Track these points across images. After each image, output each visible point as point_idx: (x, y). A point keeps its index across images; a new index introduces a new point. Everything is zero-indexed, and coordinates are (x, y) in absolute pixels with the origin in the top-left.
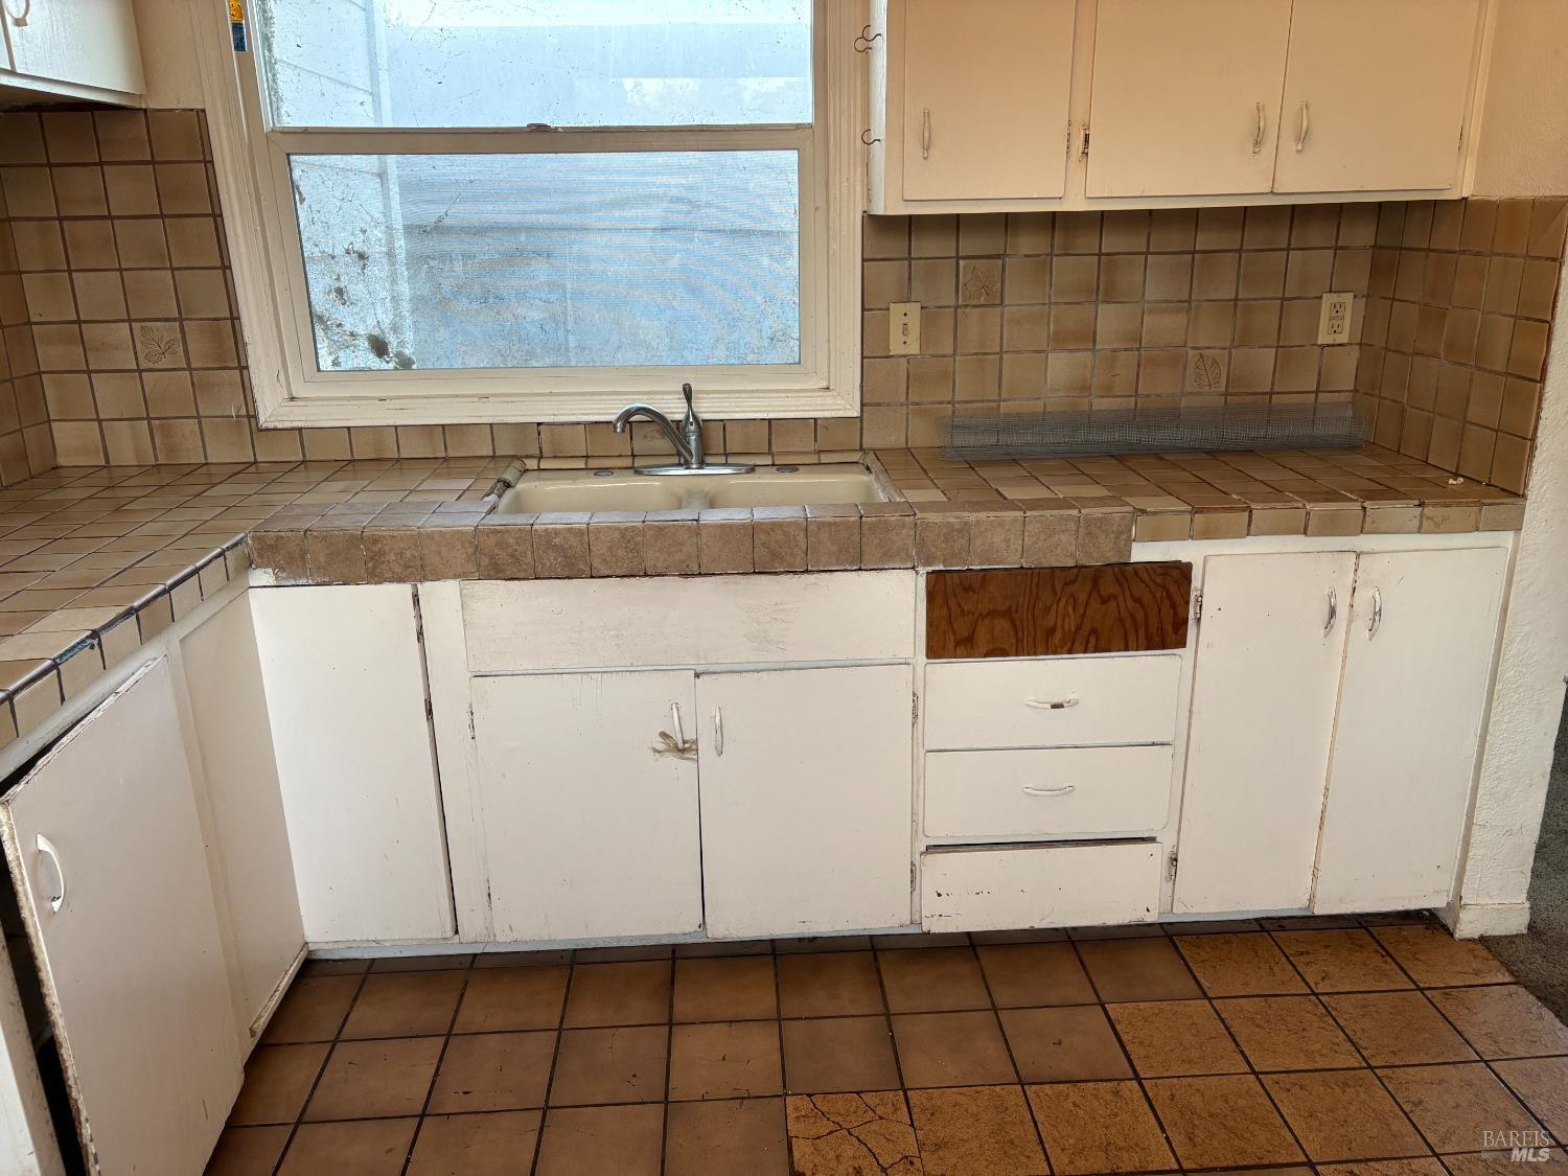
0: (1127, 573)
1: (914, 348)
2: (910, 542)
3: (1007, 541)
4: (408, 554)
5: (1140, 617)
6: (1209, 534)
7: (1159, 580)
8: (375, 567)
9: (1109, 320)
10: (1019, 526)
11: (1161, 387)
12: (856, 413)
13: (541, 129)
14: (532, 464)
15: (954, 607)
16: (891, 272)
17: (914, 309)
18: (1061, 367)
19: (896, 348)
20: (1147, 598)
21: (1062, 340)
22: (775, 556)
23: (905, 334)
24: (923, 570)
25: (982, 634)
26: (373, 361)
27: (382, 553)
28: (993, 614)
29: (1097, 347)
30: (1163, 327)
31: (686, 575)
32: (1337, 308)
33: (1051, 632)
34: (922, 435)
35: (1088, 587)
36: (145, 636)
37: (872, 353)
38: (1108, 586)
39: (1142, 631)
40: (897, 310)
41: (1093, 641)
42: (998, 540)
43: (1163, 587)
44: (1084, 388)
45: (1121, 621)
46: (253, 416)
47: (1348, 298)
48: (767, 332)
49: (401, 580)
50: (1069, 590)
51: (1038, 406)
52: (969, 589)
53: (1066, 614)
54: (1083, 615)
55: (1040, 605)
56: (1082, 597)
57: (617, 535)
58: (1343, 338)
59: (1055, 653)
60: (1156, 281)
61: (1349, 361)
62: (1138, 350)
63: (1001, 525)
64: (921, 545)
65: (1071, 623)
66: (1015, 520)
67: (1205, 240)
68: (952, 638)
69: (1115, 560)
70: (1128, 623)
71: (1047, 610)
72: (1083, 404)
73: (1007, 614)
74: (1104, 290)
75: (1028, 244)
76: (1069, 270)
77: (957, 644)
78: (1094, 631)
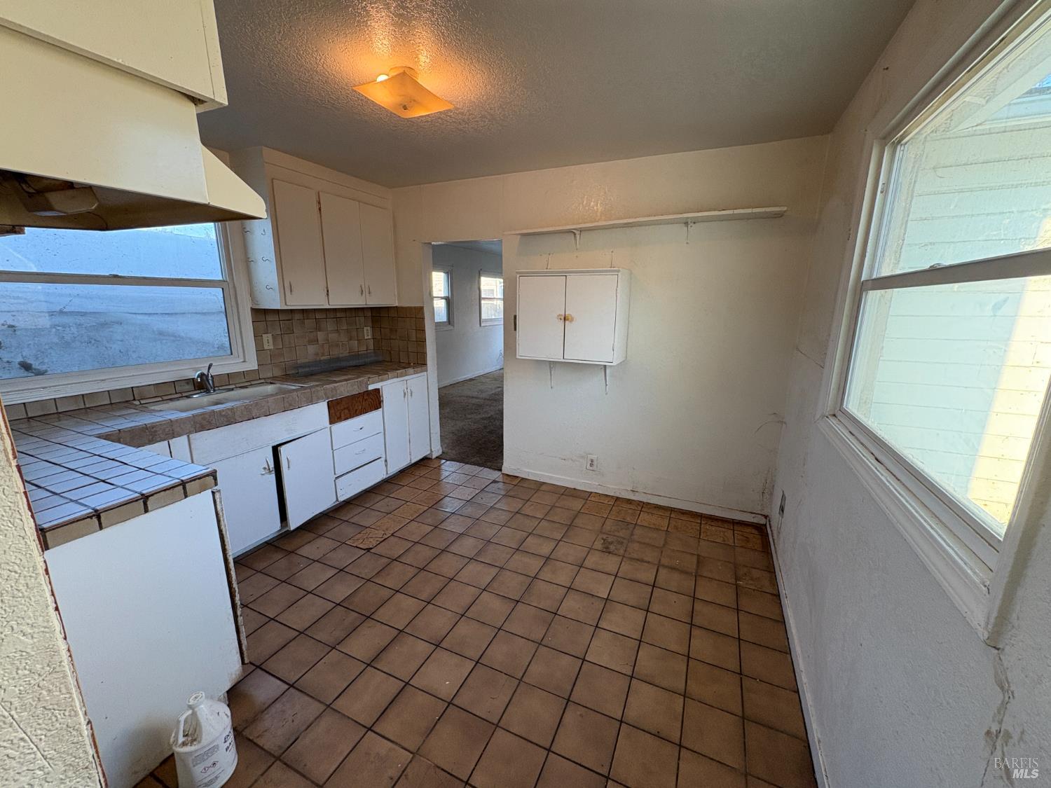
0: (368, 393)
1: (272, 347)
2: (323, 394)
3: (344, 390)
4: (167, 430)
5: (372, 403)
6: (382, 381)
7: (374, 393)
8: (152, 438)
9: (321, 336)
10: (346, 386)
11: (336, 352)
12: (257, 368)
15: (335, 409)
16: (262, 325)
17: (270, 335)
18: (312, 349)
19: (266, 347)
20: (374, 398)
21: (311, 342)
23: (268, 343)
24: (326, 401)
25: (343, 415)
27: (156, 431)
28: (344, 409)
29: (319, 343)
30: (333, 336)
31: (266, 416)
32: (367, 330)
33: (356, 410)
34: (278, 373)
35: (362, 398)
37: (260, 350)
38: (365, 397)
40: (265, 336)
41: (364, 410)
42: (342, 390)
43: (376, 395)
44: (317, 354)
45: (369, 405)
47: (369, 328)
50: (358, 399)
51: (307, 360)
52: (338, 404)
54: (361, 405)
55: (353, 405)
56: (361, 400)
57: (243, 407)
58: (370, 337)
60: (330, 325)
61: (371, 342)
62: (329, 343)
63: (342, 386)
64: (325, 394)
65: (360, 408)
66: (345, 384)
67: (339, 315)
68: (335, 418)
69: (366, 390)
71: (355, 406)
72: (318, 359)
73: (347, 408)
74: (318, 329)
75: (297, 316)
76: (309, 323)
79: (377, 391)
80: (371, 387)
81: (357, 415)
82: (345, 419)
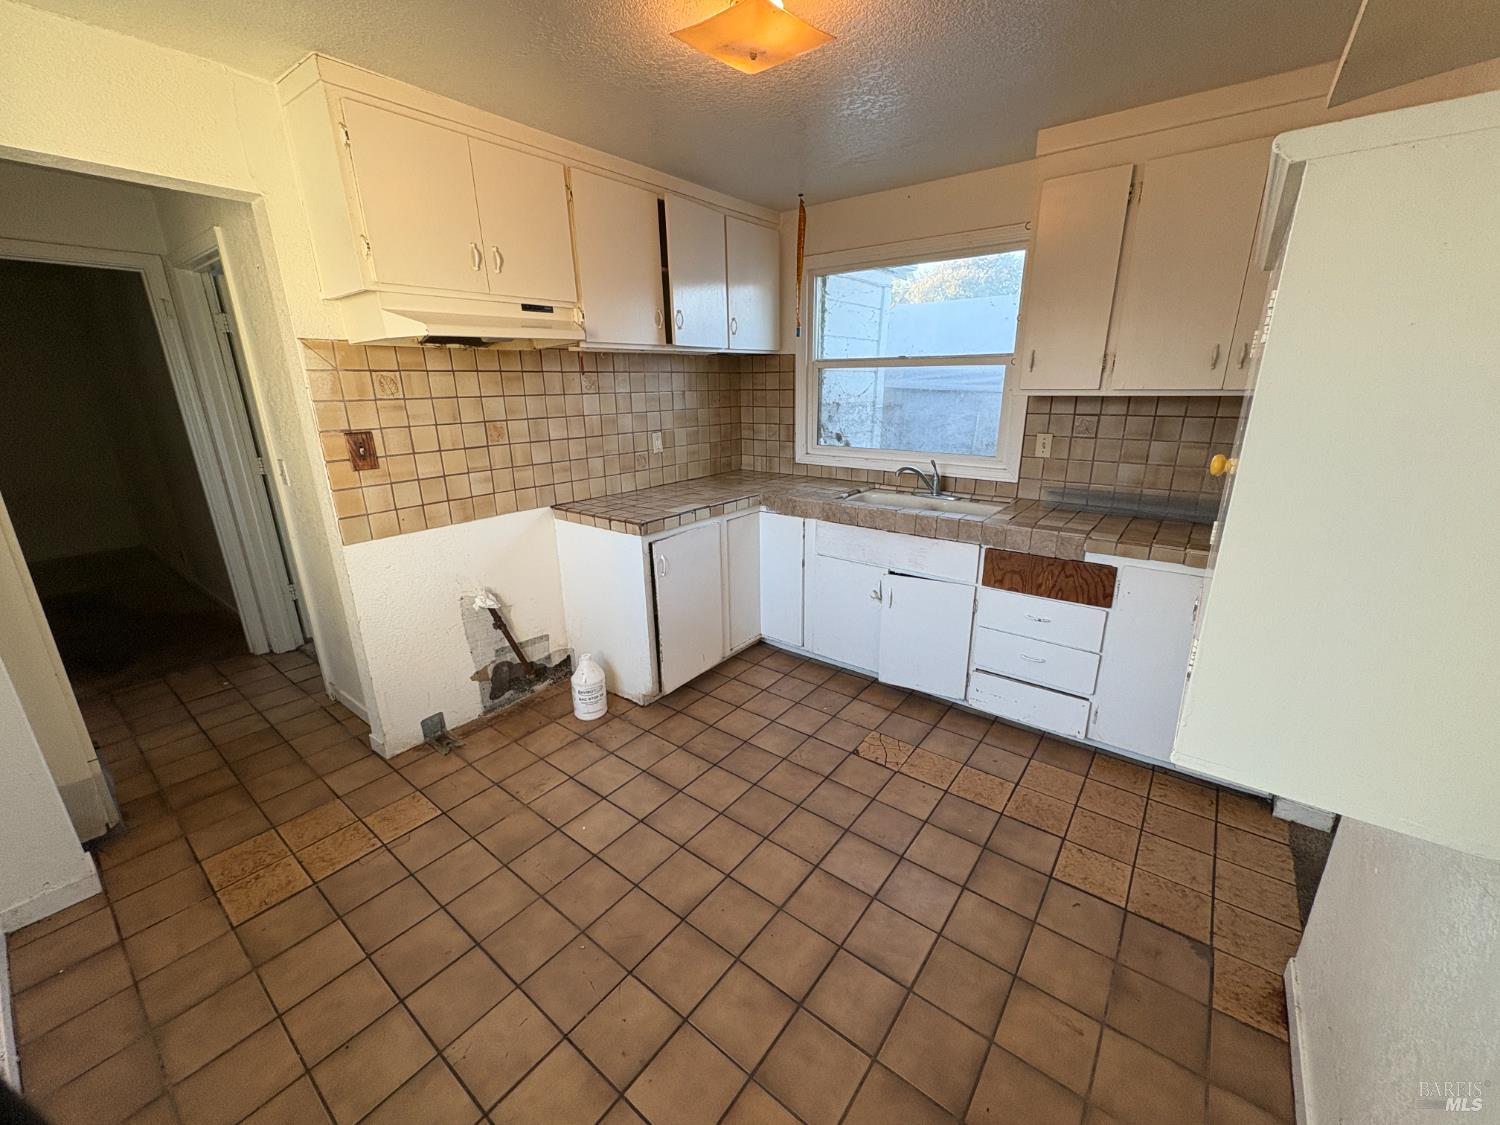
0: (1080, 566)
1: (1047, 455)
2: (979, 533)
3: (1023, 541)
4: (803, 508)
5: (1085, 587)
6: (1124, 554)
7: (1097, 572)
8: (793, 511)
9: (1157, 447)
10: (1029, 534)
12: (1016, 481)
13: (903, 358)
14: (877, 486)
15: (995, 565)
16: (1040, 420)
17: (1049, 437)
18: (1127, 471)
19: (1039, 453)
20: (1090, 580)
21: (1128, 458)
22: (923, 530)
23: (1044, 448)
24: (985, 547)
25: (1007, 580)
26: (836, 442)
27: (796, 506)
28: (1013, 572)
29: (1149, 462)
31: (889, 531)
33: (1040, 585)
35: (1060, 569)
36: (712, 515)
37: (1027, 455)
38: (1069, 570)
39: (1085, 596)
40: (1040, 437)
41: (1060, 594)
42: (1019, 539)
43: (1099, 576)
44: (1140, 484)
45: (1075, 588)
46: (794, 459)
48: (985, 443)
49: (800, 516)
50: (1050, 568)
51: (1111, 488)
52: (1004, 558)
53: (1048, 579)
54: (1056, 581)
55: (1035, 572)
56: (1056, 573)
59: (1041, 595)
60: (1189, 431)
62: (1174, 466)
63: (1021, 532)
64: (983, 534)
65: (1050, 583)
66: (1026, 532)
68: (993, 578)
69: (1075, 558)
70: (1079, 589)
71: (1038, 576)
72: (1137, 491)
73: (1019, 573)
74: (1153, 436)
75: (1112, 409)
76: (1137, 423)
77: (995, 582)
78: (1060, 590)
79: (1112, 572)
80: (1091, 558)
81: (1038, 593)
82: (1009, 589)
